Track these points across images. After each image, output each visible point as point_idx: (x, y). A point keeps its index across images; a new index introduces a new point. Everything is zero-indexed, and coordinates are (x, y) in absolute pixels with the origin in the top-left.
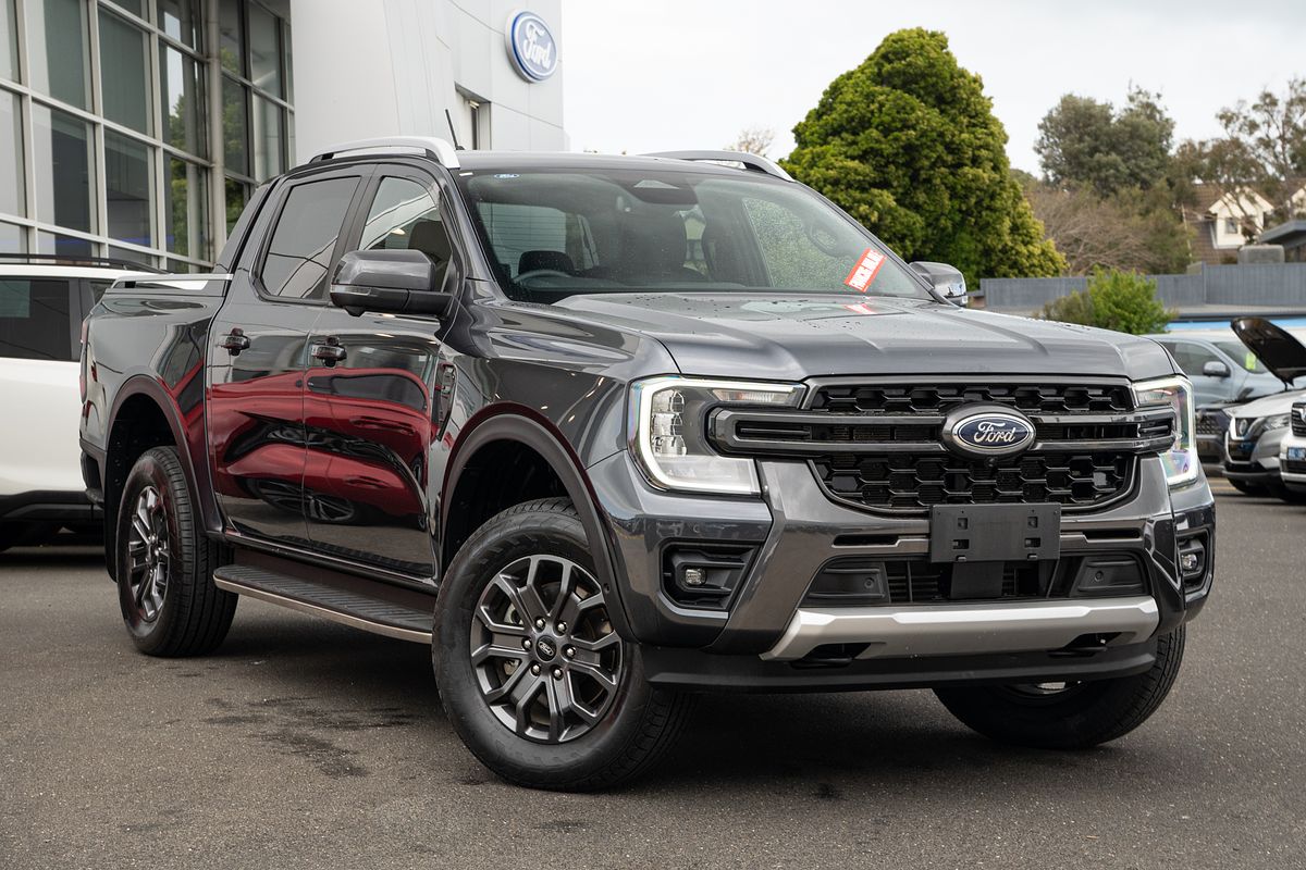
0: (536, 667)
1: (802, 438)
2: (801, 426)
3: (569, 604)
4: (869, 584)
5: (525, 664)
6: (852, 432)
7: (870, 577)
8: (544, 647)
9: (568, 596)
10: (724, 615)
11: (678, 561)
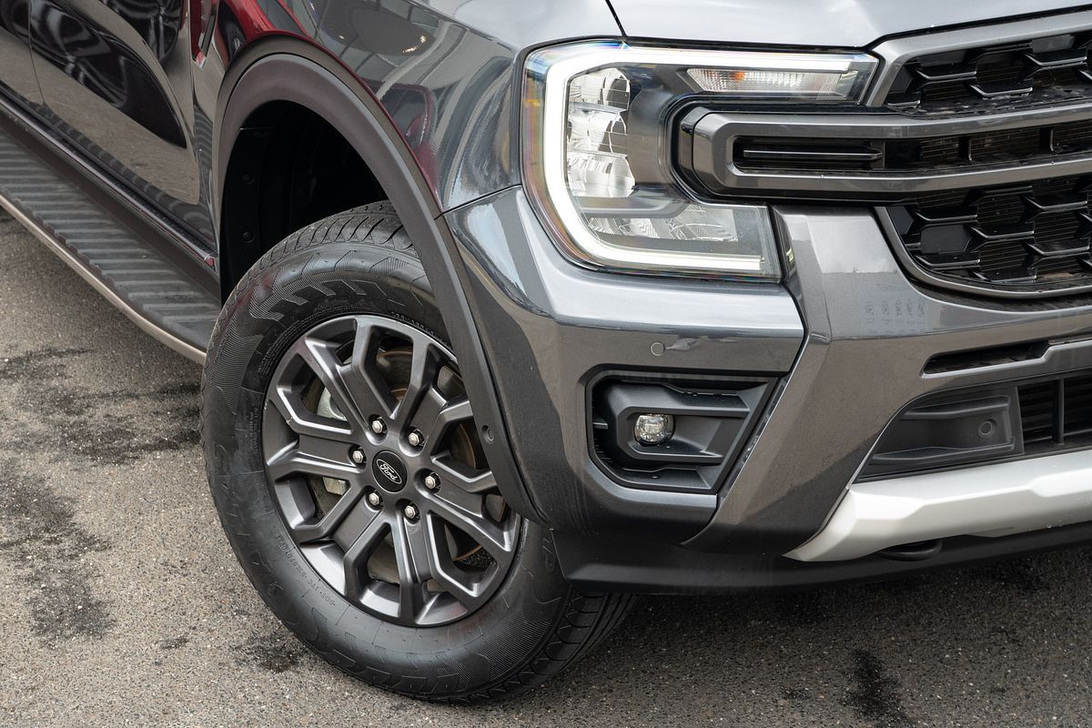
0: (374, 497)
1: (865, 166)
2: (862, 143)
3: (424, 404)
4: (986, 429)
5: (356, 489)
6: (964, 150)
7: (990, 417)
8: (386, 468)
9: (423, 394)
10: (709, 500)
11: (622, 400)
